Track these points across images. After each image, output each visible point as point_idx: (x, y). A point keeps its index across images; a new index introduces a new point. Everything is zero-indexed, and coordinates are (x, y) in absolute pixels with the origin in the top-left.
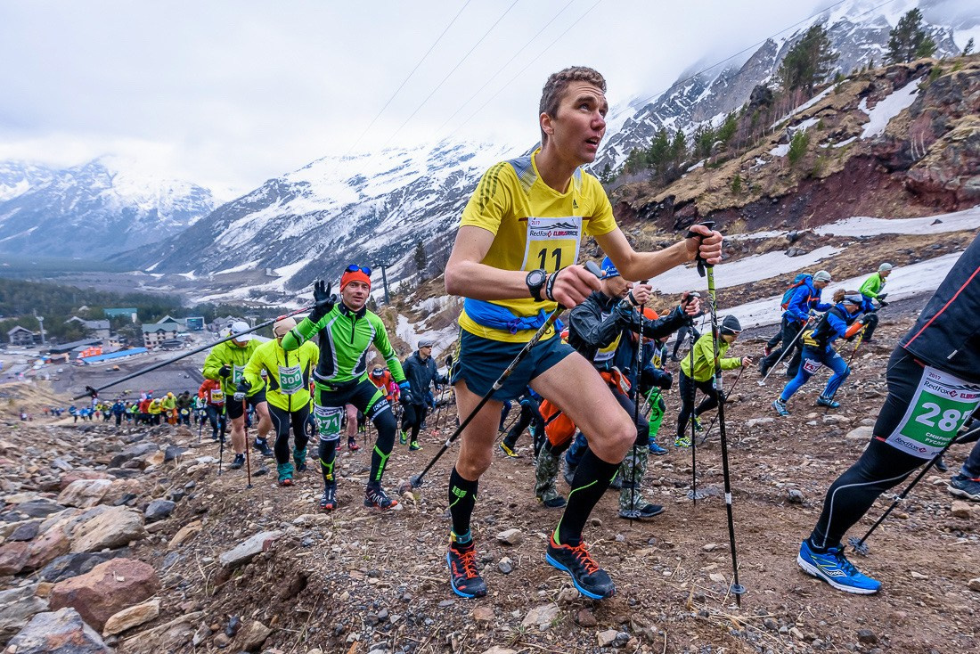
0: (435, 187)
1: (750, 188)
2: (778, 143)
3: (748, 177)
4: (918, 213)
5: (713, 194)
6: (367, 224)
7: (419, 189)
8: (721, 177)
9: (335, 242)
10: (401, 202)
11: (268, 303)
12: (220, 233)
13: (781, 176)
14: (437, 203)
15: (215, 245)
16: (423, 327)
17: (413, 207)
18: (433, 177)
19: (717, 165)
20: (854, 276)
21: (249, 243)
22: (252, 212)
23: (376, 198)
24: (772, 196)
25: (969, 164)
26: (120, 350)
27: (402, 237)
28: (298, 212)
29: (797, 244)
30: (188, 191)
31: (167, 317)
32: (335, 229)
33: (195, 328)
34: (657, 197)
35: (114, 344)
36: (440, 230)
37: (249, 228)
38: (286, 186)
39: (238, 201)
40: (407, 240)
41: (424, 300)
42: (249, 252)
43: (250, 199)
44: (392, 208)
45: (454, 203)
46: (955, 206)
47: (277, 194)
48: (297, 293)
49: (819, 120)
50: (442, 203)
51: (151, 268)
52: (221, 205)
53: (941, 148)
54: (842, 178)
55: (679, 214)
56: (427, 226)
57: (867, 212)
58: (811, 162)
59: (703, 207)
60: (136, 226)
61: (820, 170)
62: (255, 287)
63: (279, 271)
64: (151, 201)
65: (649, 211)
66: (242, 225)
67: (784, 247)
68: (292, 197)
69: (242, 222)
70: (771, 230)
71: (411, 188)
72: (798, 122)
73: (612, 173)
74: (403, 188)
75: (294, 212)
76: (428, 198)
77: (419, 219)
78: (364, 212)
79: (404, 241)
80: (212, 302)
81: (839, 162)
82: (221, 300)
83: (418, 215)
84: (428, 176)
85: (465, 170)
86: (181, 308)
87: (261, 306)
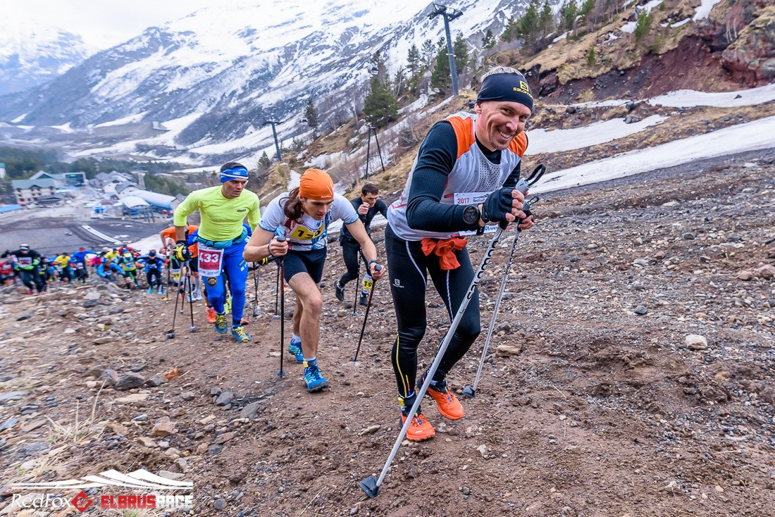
0: (330, 42)
1: (603, 61)
2: (628, 20)
3: (602, 50)
4: (729, 88)
5: (572, 64)
6: (260, 78)
7: (314, 44)
8: (580, 49)
9: (227, 95)
10: (296, 56)
11: (157, 157)
12: (96, 83)
13: (628, 51)
14: (332, 59)
15: (92, 96)
17: (308, 62)
18: (327, 31)
19: (577, 38)
20: (668, 142)
21: (131, 94)
22: (131, 61)
23: (269, 51)
24: (620, 68)
25: (766, 48)
27: (297, 92)
28: (184, 64)
29: (633, 112)
30: (54, 37)
31: (41, 173)
32: (225, 81)
33: (79, 182)
34: (526, 65)
36: (337, 86)
37: (130, 78)
38: (169, 35)
39: (115, 49)
40: (303, 95)
41: (316, 157)
42: (132, 105)
43: (128, 48)
44: (286, 62)
46: (755, 83)
47: (159, 43)
48: (189, 147)
49: (661, 1)
50: (338, 59)
51: (18, 120)
52: (95, 52)
53: (747, 33)
54: (675, 56)
55: (543, 81)
56: (324, 82)
57: (692, 86)
58: (652, 39)
59: (563, 77)
61: (658, 47)
62: (141, 141)
63: (166, 124)
66: (122, 76)
67: (623, 115)
68: (177, 47)
69: (121, 71)
70: (617, 99)
71: (305, 42)
72: (645, 2)
73: (494, 38)
74: (297, 42)
75: (179, 64)
76: (323, 53)
77: (315, 74)
78: (258, 65)
79: (300, 96)
80: (94, 156)
81: (674, 40)
82: (105, 155)
83: (314, 70)
84: (323, 31)
85: (360, 27)
86: (57, 163)
87: (150, 161)
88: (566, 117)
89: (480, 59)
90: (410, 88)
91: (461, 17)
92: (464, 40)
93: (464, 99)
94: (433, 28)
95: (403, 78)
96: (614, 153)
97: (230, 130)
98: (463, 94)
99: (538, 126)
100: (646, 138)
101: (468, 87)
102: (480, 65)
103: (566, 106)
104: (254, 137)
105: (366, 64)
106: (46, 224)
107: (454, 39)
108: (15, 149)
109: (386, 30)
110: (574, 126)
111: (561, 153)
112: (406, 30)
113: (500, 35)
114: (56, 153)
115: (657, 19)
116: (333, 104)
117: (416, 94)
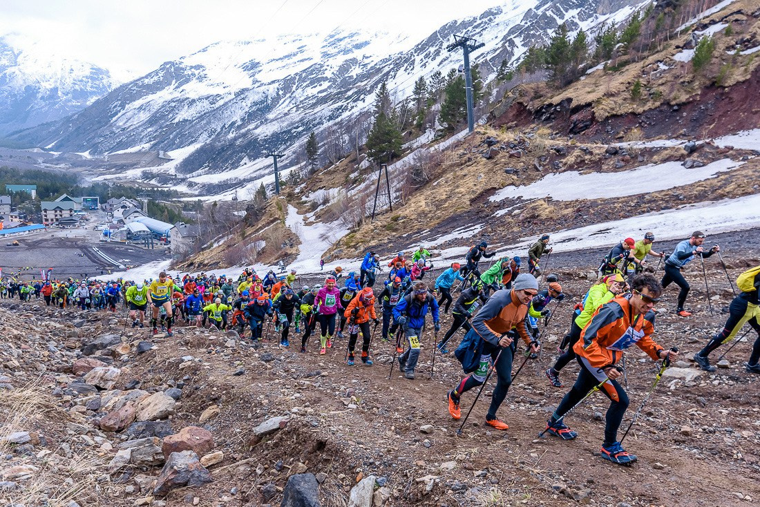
0: (328, 74)
1: (650, 94)
2: (682, 48)
3: (649, 82)
5: (611, 98)
6: (258, 110)
7: (312, 76)
8: (621, 81)
9: (227, 126)
10: (294, 89)
11: (159, 185)
12: (116, 114)
13: (683, 82)
14: (329, 91)
15: (111, 125)
16: (312, 219)
17: (305, 94)
18: (326, 64)
19: (617, 68)
20: (750, 194)
21: (143, 124)
22: (147, 94)
23: (269, 84)
24: (673, 103)
26: (20, 226)
27: (292, 124)
28: (192, 96)
29: (693, 155)
30: (87, 72)
31: (65, 195)
32: (229, 112)
34: (553, 99)
35: (14, 220)
36: (331, 118)
37: (144, 109)
38: (182, 69)
39: (135, 83)
40: (298, 127)
41: (314, 192)
42: (143, 134)
43: (146, 81)
44: (285, 94)
45: (346, 91)
47: (173, 77)
48: (188, 176)
49: (727, 25)
50: (334, 91)
51: (50, 146)
52: (118, 85)
54: (748, 87)
55: (575, 117)
56: (319, 114)
58: (715, 68)
59: (600, 112)
61: (724, 78)
62: (147, 169)
63: (171, 154)
64: (52, 80)
65: (544, 113)
66: (137, 107)
67: (681, 158)
68: (187, 81)
69: (137, 103)
70: (669, 138)
71: (304, 75)
72: (705, 26)
73: (510, 69)
74: (296, 74)
75: (187, 96)
76: (321, 85)
77: (311, 106)
78: (257, 98)
79: (295, 128)
80: (106, 182)
81: (746, 70)
82: (115, 180)
83: (310, 102)
84: (322, 63)
85: (360, 58)
86: (77, 186)
87: (153, 188)
88: (606, 159)
90: (415, 122)
93: (481, 136)
95: (408, 111)
96: (678, 204)
97: (226, 161)
99: (571, 168)
100: (720, 187)
101: (485, 122)
103: (606, 146)
104: (246, 169)
106: (63, 243)
108: (45, 173)
109: (385, 61)
110: (616, 169)
111: (606, 202)
112: (405, 61)
114: (76, 178)
115: (721, 46)
117: (421, 129)
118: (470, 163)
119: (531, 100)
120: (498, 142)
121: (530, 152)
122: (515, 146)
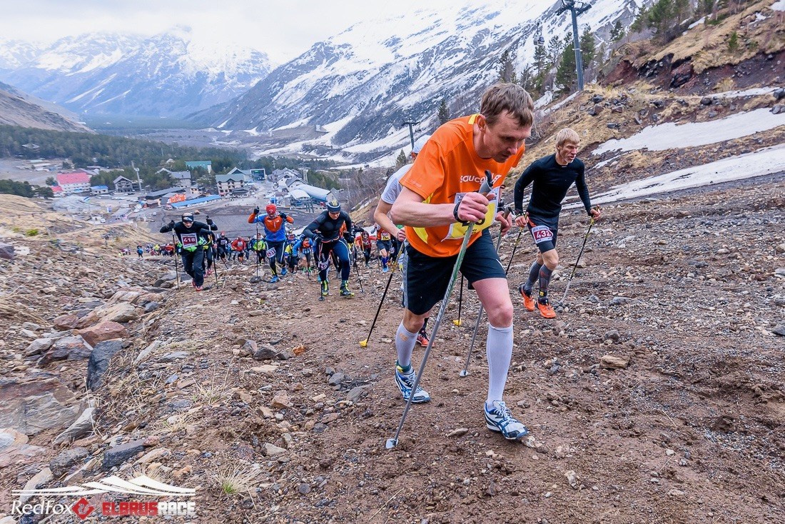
0: (463, 45)
1: (747, 45)
3: (746, 33)
5: (710, 51)
6: (402, 82)
7: (448, 48)
8: (720, 33)
9: (374, 99)
10: (432, 61)
11: (318, 156)
12: (276, 93)
13: (779, 31)
14: (465, 61)
15: (273, 104)
17: (443, 65)
18: (461, 36)
19: (716, 22)
21: (301, 102)
22: (302, 73)
23: (410, 58)
24: (768, 52)
26: (200, 197)
27: (432, 94)
28: (342, 73)
29: (782, 101)
30: (248, 56)
31: (235, 169)
32: (373, 87)
33: (259, 177)
34: (657, 55)
35: (195, 192)
36: (467, 87)
37: (300, 88)
38: (331, 48)
39: (290, 64)
40: (437, 97)
43: (300, 62)
44: (424, 67)
45: (480, 61)
47: (323, 56)
48: (342, 147)
50: (469, 61)
51: (222, 126)
52: (277, 67)
55: (675, 72)
56: (456, 83)
59: (699, 65)
60: (208, 88)
62: (307, 142)
63: (327, 127)
64: (219, 66)
65: (648, 69)
66: (294, 86)
67: (770, 104)
68: (336, 59)
69: (294, 83)
70: (762, 86)
71: (441, 47)
73: (623, 30)
74: (434, 47)
75: (337, 73)
76: (456, 56)
77: (449, 77)
78: (400, 71)
79: (435, 98)
80: (272, 155)
82: (279, 154)
83: (448, 73)
84: (457, 35)
85: (491, 28)
86: (246, 160)
87: (312, 159)
88: (701, 109)
89: (607, 52)
90: (535, 86)
91: (590, 10)
92: (592, 34)
93: (589, 94)
94: (560, 24)
95: (529, 76)
96: (757, 148)
97: (375, 131)
98: (588, 89)
99: (668, 120)
101: (594, 82)
102: (607, 58)
103: (701, 97)
104: (396, 137)
105: (495, 65)
107: (581, 33)
108: (219, 150)
109: (514, 29)
110: (710, 118)
111: (692, 150)
112: (533, 29)
113: (630, 25)
114: (245, 153)
116: (463, 105)
117: (540, 91)
118: (577, 120)
119: (637, 58)
120: (604, 99)
121: (631, 106)
122: (618, 102)
